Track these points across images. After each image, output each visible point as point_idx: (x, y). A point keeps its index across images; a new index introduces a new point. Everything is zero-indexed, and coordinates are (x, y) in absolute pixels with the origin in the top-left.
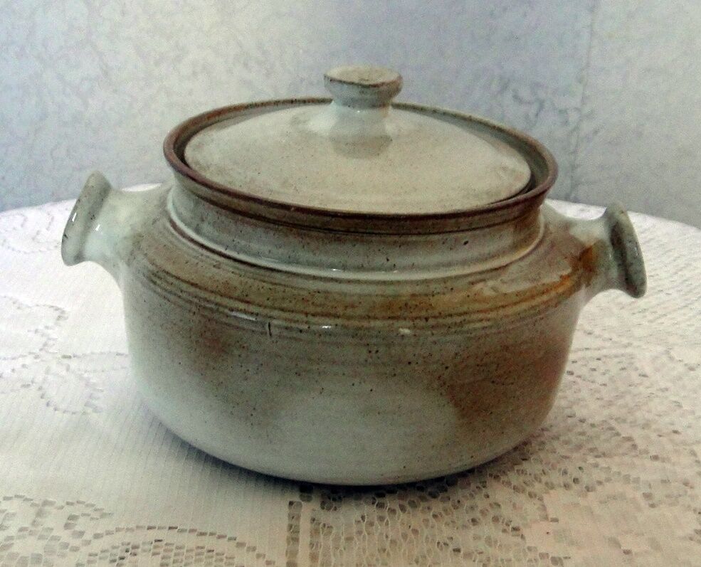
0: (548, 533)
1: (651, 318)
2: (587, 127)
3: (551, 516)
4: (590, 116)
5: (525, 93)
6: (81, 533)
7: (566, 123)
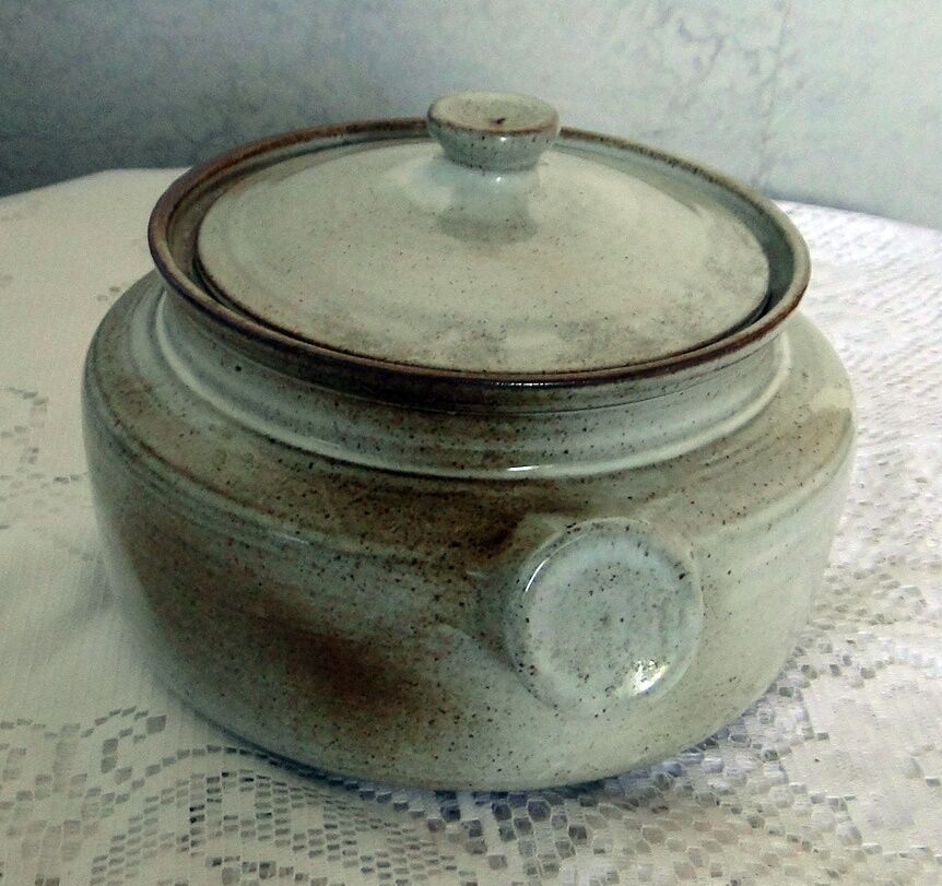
0: (817, 760)
1: (917, 390)
2: (787, 78)
3: (817, 731)
4: (792, 61)
5: (695, 25)
6: (128, 772)
7: (755, 71)
